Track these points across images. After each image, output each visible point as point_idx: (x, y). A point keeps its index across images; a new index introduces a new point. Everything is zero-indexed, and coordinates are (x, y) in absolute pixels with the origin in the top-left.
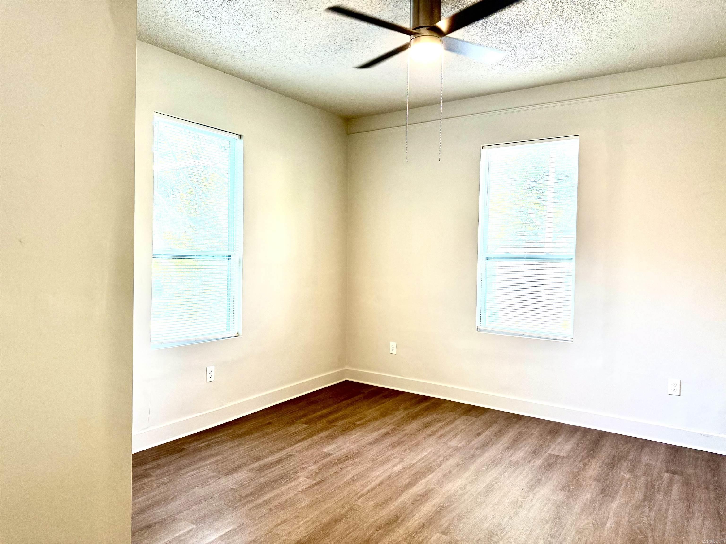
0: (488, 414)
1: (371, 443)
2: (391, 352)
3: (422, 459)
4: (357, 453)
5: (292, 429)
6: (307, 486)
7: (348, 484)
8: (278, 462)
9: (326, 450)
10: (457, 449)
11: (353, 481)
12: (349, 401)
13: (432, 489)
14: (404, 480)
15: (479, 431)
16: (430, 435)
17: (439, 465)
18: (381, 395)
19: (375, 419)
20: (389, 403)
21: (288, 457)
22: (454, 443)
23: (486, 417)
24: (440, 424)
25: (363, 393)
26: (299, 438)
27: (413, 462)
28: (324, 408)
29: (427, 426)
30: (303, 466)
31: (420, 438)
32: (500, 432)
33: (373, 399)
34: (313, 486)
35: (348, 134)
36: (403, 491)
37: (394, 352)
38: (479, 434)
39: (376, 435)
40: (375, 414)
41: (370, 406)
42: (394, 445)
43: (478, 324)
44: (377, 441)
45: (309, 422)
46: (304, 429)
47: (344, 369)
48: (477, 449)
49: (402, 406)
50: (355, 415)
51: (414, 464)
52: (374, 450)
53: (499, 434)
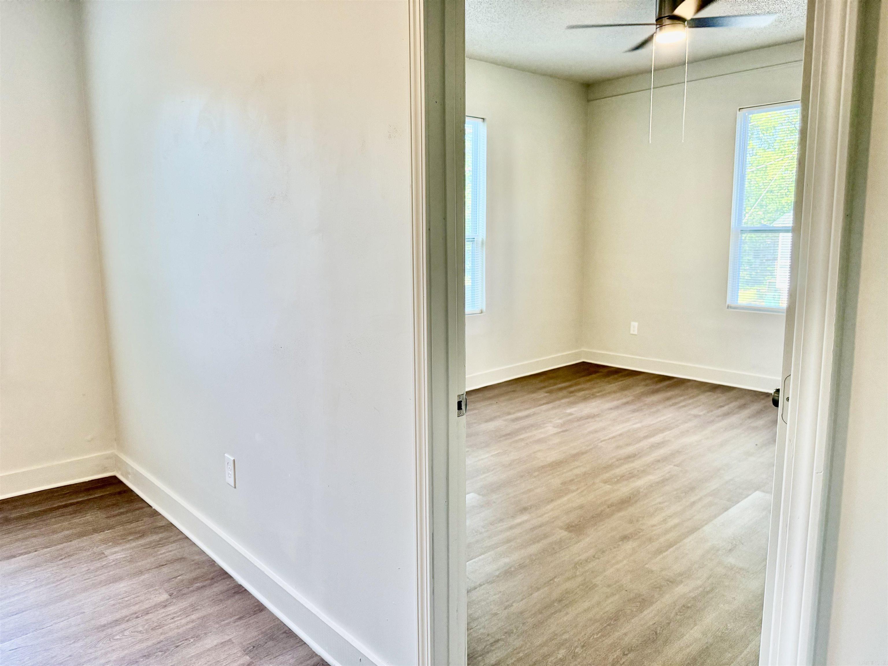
0: (735, 391)
1: (611, 409)
2: (632, 332)
3: (660, 421)
4: (597, 415)
5: (534, 396)
6: (554, 432)
7: (591, 432)
8: (527, 416)
9: (569, 411)
10: (696, 416)
11: (596, 431)
12: (588, 378)
13: (669, 440)
14: (642, 434)
15: (721, 404)
16: (671, 406)
17: (677, 426)
18: (620, 374)
19: (615, 392)
20: (629, 381)
21: (534, 414)
22: (695, 412)
23: (731, 394)
24: (682, 398)
25: (601, 372)
26: (542, 402)
27: (652, 423)
28: (564, 382)
29: (668, 399)
30: (549, 420)
31: (660, 407)
32: (745, 404)
33: (612, 377)
34: (560, 432)
35: (588, 101)
36: (640, 441)
37: (636, 333)
38: (721, 407)
39: (615, 403)
40: (615, 388)
41: (609, 383)
42: (634, 411)
43: (728, 302)
44: (617, 408)
45: (550, 392)
46: (545, 397)
47: (580, 350)
48: (718, 416)
49: (643, 383)
50: (595, 388)
51: (653, 424)
52: (615, 414)
53: (743, 406)
